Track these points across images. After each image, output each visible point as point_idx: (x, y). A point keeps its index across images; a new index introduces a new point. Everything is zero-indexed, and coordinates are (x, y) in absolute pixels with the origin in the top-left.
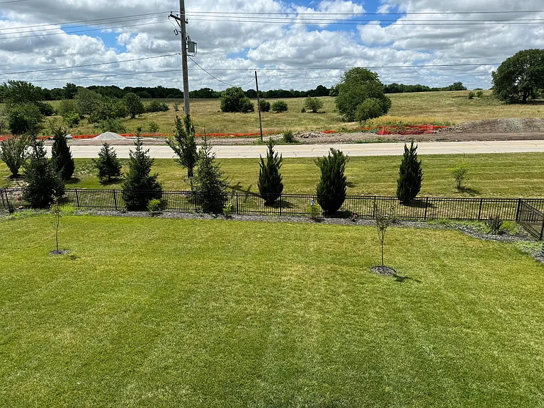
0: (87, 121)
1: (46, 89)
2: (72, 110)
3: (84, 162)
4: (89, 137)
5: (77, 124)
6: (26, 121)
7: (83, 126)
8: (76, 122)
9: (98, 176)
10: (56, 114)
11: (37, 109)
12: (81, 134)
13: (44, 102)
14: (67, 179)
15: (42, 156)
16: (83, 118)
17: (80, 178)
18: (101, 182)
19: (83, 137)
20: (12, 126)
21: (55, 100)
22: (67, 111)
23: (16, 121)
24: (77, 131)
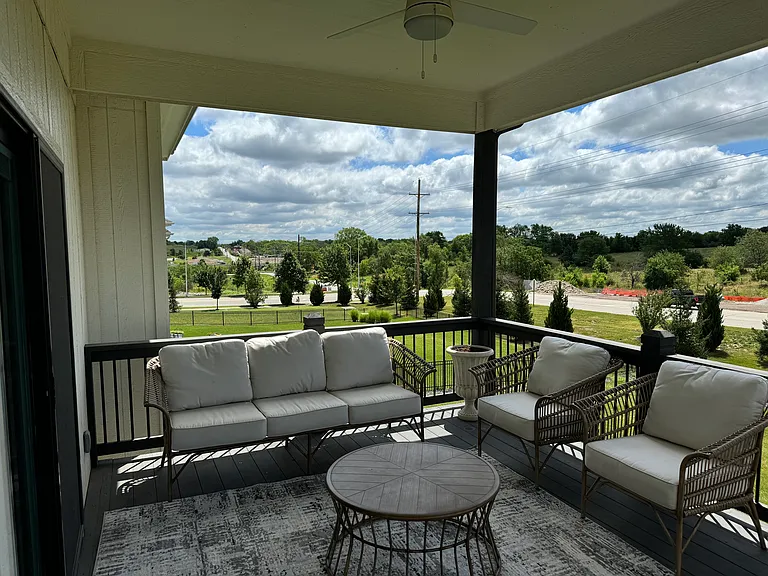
0: (749, 277)
1: (697, 233)
2: (730, 261)
3: (738, 332)
4: (750, 300)
5: (734, 280)
6: (665, 275)
7: (742, 283)
8: (733, 277)
9: (756, 353)
10: (706, 267)
11: (682, 259)
12: (737, 295)
13: (692, 250)
14: (711, 351)
15: (686, 317)
16: (743, 272)
17: (728, 352)
18: (759, 362)
19: (741, 300)
20: (647, 280)
21: (707, 247)
22: (722, 263)
23: (654, 273)
24: (732, 291)
